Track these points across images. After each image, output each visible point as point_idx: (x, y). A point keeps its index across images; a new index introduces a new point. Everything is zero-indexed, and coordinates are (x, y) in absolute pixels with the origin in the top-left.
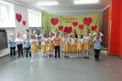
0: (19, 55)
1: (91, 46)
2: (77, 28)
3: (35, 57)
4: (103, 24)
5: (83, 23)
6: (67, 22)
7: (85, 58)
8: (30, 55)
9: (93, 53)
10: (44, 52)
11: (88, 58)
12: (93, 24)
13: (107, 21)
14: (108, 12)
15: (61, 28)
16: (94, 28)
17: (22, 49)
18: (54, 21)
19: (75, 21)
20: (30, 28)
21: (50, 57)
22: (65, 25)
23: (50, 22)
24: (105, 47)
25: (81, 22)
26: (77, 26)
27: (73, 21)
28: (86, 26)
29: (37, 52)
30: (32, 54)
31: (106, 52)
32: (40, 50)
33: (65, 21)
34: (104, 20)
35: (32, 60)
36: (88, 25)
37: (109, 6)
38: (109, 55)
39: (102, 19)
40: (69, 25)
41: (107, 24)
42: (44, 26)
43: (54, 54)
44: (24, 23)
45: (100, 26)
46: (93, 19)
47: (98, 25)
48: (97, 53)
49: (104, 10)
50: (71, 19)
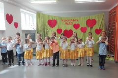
0: (10, 63)
1: (95, 53)
2: (78, 31)
3: (29, 65)
4: (109, 27)
5: (85, 26)
6: (67, 24)
7: (88, 66)
8: (23, 63)
10: (40, 60)
11: (92, 66)
12: (97, 27)
13: (114, 23)
14: (115, 12)
15: (59, 31)
16: (98, 32)
17: (13, 56)
18: (52, 23)
19: (76, 23)
20: (23, 31)
21: (46, 65)
22: (64, 27)
23: (47, 24)
24: (111, 53)
25: (83, 24)
26: (79, 29)
27: (74, 23)
28: (90, 28)
29: (30, 60)
30: (25, 61)
31: (112, 59)
32: (34, 57)
33: (64, 23)
34: (110, 21)
35: (25, 69)
36: (92, 28)
37: (116, 5)
38: (116, 63)
39: (107, 20)
40: (70, 27)
41: (114, 26)
42: (39, 29)
43: (51, 61)
44: (16, 25)
45: (106, 28)
46: (97, 20)
47: (104, 28)
48: (102, 61)
49: (110, 10)
50: (72, 20)
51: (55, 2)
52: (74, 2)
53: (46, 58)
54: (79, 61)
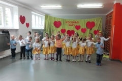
2: (79, 31)
3: (37, 59)
4: (106, 29)
5: (85, 27)
6: (70, 25)
7: (87, 62)
9: (95, 57)
12: (95, 28)
13: (110, 26)
14: (111, 16)
15: (63, 31)
16: (96, 32)
18: (57, 24)
19: (78, 25)
20: (33, 30)
23: (53, 25)
24: (107, 51)
25: (83, 26)
26: (80, 30)
27: (76, 24)
28: (89, 29)
31: (107, 57)
33: (68, 24)
34: (106, 24)
36: (91, 29)
37: (112, 10)
38: (111, 60)
39: (105, 23)
40: (72, 28)
41: (110, 28)
42: (47, 29)
43: (55, 56)
44: (28, 25)
45: (103, 30)
46: (96, 23)
47: (101, 30)
48: (99, 58)
49: (106, 14)
50: (74, 22)
51: (61, 7)
52: (76, 7)
53: (51, 54)
54: (79, 57)
